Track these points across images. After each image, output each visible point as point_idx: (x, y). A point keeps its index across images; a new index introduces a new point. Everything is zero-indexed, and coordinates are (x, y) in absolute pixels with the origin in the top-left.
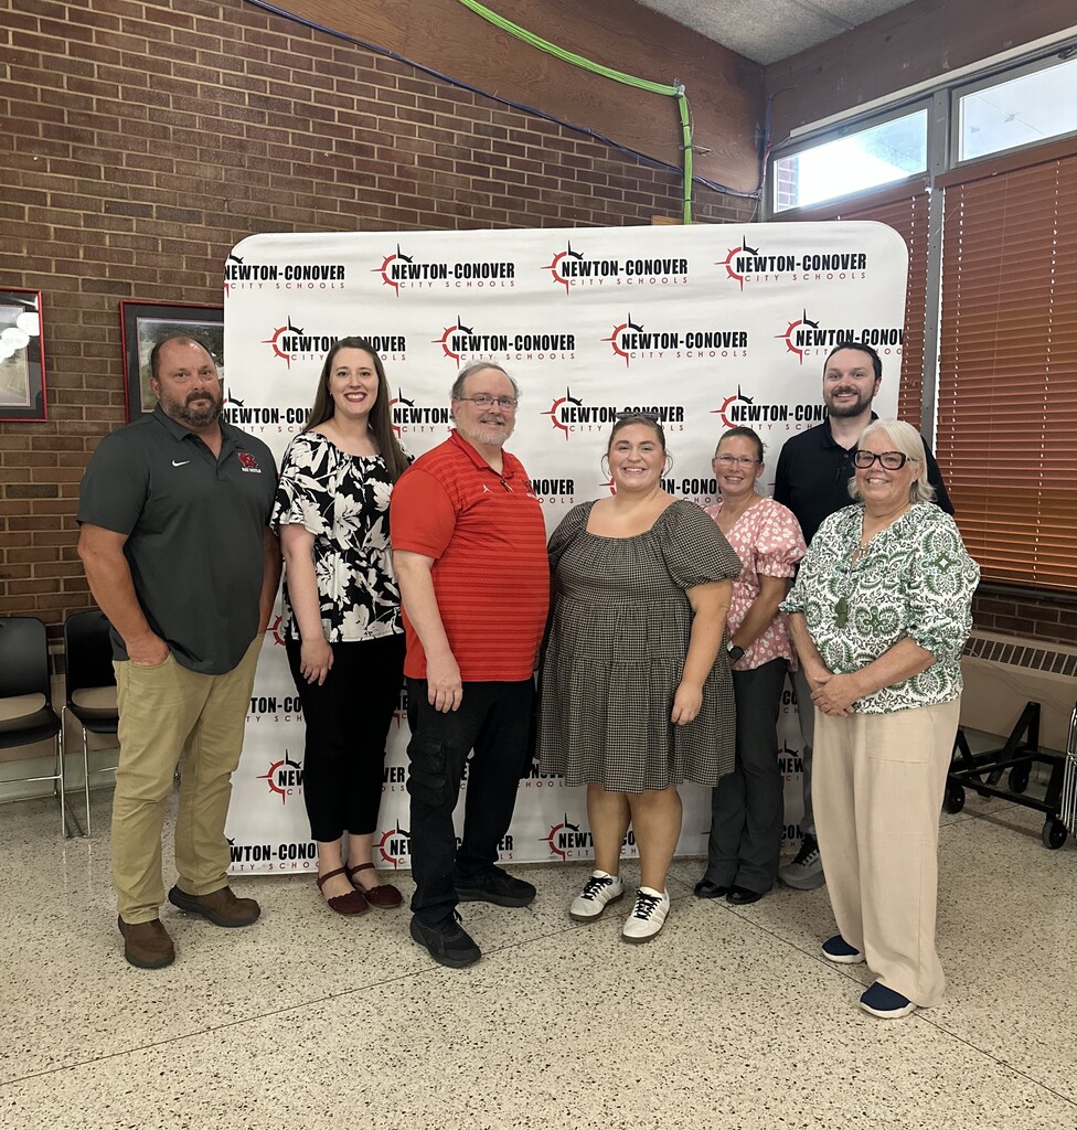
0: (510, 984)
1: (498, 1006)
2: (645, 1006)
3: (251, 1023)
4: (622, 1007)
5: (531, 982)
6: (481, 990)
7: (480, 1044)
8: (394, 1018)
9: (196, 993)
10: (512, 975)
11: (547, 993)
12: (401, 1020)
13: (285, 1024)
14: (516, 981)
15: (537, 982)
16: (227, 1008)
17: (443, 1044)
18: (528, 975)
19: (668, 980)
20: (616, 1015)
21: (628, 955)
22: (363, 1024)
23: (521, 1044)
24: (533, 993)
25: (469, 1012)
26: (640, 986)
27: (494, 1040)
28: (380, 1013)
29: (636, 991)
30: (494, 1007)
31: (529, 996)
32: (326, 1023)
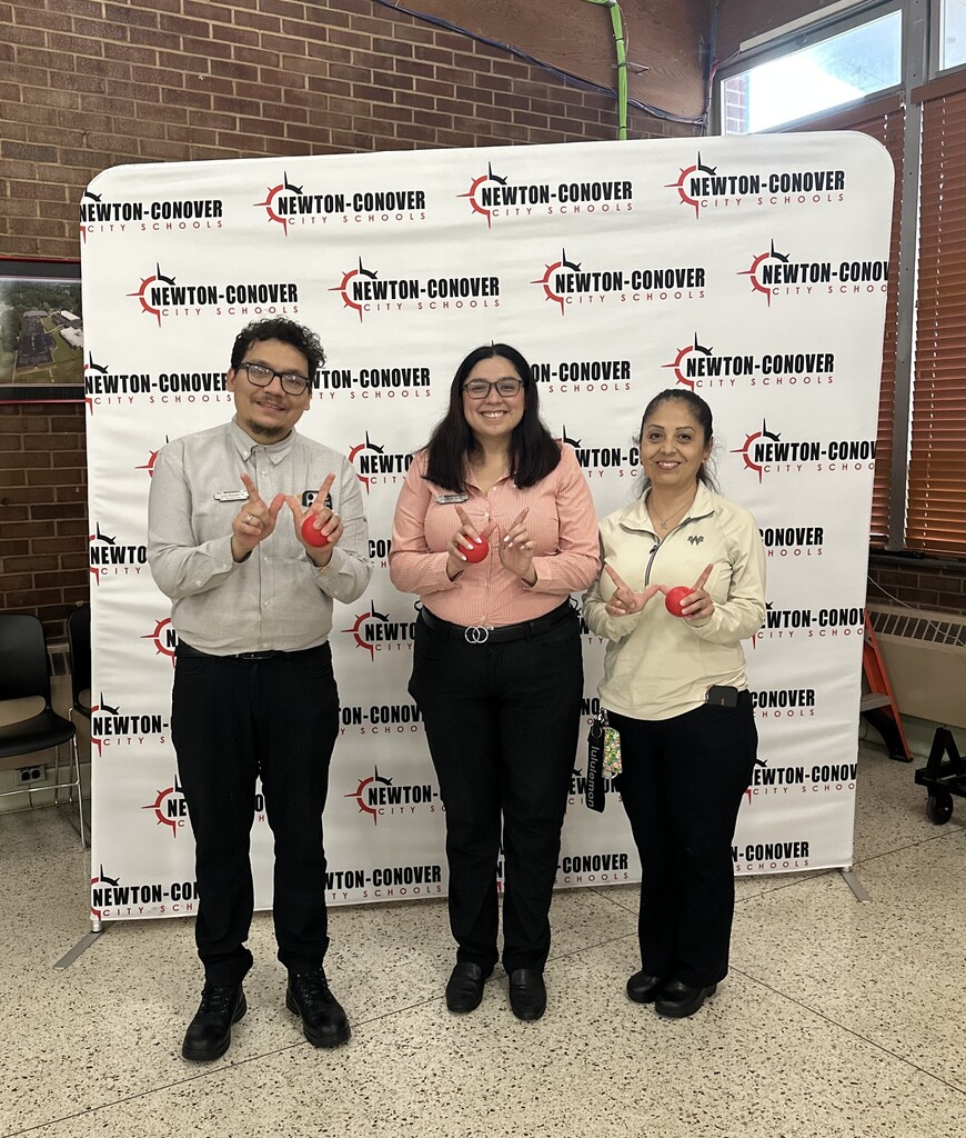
0: (443, 1044)
1: (429, 1072)
2: (602, 1066)
3: (139, 1101)
4: (575, 1069)
5: (467, 1040)
6: (409, 1051)
7: (409, 1120)
8: (306, 1089)
9: (74, 1065)
10: (444, 1032)
11: (486, 1053)
12: (316, 1092)
13: (179, 1100)
14: (450, 1040)
15: (474, 1039)
16: (110, 1082)
17: (366, 1121)
18: (463, 1033)
19: (627, 1034)
20: (568, 1079)
21: (579, 1003)
22: (272, 1098)
23: (458, 1118)
24: (470, 1054)
25: (395, 1079)
26: (594, 1042)
27: (425, 1115)
28: (291, 1084)
29: (590, 1048)
30: (424, 1073)
31: (466, 1058)
32: (228, 1098)
